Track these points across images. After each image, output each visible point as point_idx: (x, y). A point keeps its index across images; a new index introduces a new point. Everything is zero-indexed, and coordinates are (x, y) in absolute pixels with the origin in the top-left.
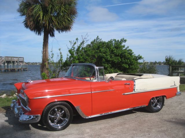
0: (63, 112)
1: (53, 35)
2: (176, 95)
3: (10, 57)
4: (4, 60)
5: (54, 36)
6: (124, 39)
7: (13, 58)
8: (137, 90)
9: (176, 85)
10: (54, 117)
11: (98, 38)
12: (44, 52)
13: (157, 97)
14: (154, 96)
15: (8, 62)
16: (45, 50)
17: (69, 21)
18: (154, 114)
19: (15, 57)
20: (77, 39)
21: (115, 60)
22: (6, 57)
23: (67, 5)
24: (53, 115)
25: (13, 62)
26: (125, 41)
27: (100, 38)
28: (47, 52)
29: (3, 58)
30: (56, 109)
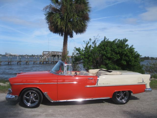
0: (36, 95)
1: (71, 36)
2: (144, 91)
3: (55, 52)
4: (51, 54)
5: (73, 37)
6: (126, 39)
7: (57, 53)
8: (99, 84)
9: (144, 82)
10: (29, 98)
11: (105, 38)
12: (64, 50)
13: (123, 92)
14: (121, 90)
15: (54, 56)
16: (64, 48)
17: (82, 25)
18: (117, 106)
19: (59, 52)
20: (90, 39)
21: (115, 57)
22: (52, 52)
23: (80, 12)
24: (28, 97)
25: (58, 56)
26: (127, 41)
27: (107, 39)
28: (66, 50)
29: (50, 53)
30: (30, 93)
